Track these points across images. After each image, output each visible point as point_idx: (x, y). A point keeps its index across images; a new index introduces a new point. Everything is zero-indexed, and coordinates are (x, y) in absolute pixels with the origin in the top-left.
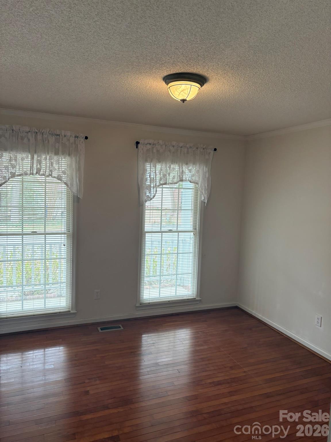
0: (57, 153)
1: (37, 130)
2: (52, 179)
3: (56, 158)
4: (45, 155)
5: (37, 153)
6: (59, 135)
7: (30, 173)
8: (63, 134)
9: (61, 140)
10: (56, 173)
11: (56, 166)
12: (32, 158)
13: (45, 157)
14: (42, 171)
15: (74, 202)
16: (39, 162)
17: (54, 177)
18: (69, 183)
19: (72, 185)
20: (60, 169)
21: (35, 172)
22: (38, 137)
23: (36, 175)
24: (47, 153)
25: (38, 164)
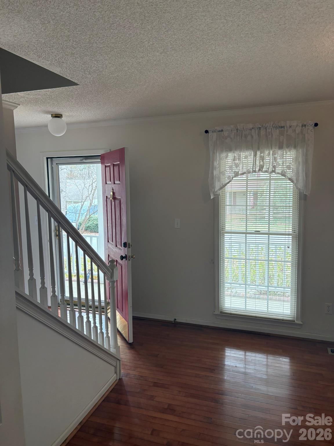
0: (281, 147)
1: (261, 125)
2: (276, 175)
3: (280, 152)
4: (268, 150)
5: (260, 150)
6: (283, 127)
7: (253, 171)
8: (288, 126)
9: (285, 132)
10: (280, 169)
11: (280, 161)
12: (255, 155)
13: (268, 153)
14: (265, 168)
15: (300, 199)
16: (262, 158)
17: (278, 173)
18: (294, 179)
19: (297, 180)
20: (284, 164)
21: (257, 169)
22: (261, 132)
23: (259, 172)
24: (270, 148)
25: (261, 161)
